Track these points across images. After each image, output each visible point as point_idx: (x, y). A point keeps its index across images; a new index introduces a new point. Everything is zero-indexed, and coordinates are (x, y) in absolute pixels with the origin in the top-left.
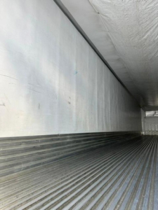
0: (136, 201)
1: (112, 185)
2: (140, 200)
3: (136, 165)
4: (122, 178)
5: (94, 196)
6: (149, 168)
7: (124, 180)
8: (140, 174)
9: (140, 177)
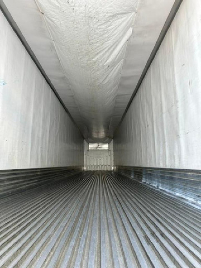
0: (73, 243)
1: (45, 232)
2: (76, 241)
3: (75, 205)
4: (57, 222)
5: (21, 249)
6: (88, 206)
7: (59, 223)
8: (78, 214)
9: (78, 217)
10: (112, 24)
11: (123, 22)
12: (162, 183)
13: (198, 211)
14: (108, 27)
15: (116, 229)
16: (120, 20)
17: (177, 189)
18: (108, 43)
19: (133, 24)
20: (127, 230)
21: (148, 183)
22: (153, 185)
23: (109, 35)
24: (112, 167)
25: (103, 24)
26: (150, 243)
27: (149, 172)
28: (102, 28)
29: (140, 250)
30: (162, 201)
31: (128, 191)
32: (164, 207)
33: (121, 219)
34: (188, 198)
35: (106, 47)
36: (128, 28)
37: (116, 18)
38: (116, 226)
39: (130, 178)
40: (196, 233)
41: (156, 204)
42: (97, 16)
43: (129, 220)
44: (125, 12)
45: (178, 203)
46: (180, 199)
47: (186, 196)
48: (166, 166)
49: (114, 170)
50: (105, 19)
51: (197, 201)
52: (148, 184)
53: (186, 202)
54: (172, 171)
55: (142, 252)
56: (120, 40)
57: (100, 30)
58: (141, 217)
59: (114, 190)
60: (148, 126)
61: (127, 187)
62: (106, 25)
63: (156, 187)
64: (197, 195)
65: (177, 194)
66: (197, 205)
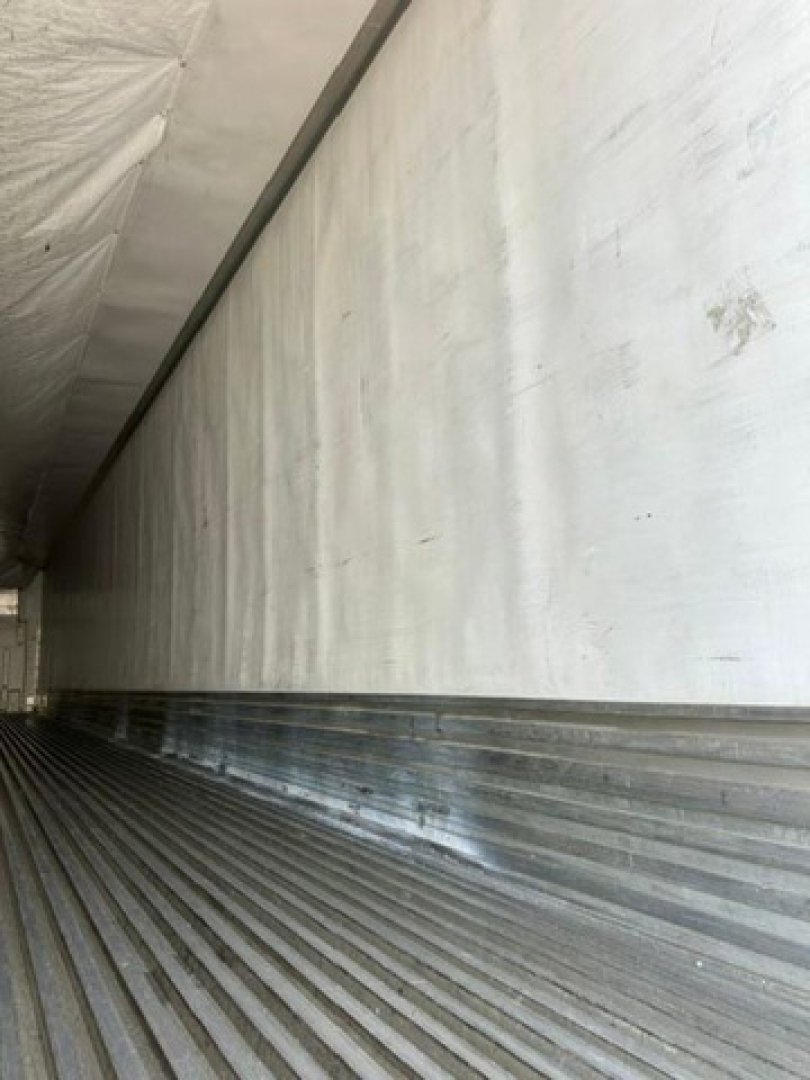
10: (79, 73)
11: (126, 82)
12: (242, 751)
13: (356, 845)
14: (57, 80)
15: (28, 962)
16: (115, 70)
17: (295, 771)
18: (52, 149)
19: (169, 106)
20: (76, 960)
21: (184, 755)
22: (207, 763)
23: (58, 117)
24: (30, 695)
25: (34, 60)
26: (172, 993)
27: (193, 712)
28: (28, 77)
29: (125, 1033)
30: (235, 824)
31: (96, 793)
32: (238, 846)
33: (53, 919)
34: (330, 803)
35: (42, 165)
36: (148, 115)
37: (95, 57)
38: (26, 953)
39: (110, 740)
40: (345, 925)
41: (210, 837)
42: (10, 18)
43: (88, 917)
44: (136, 44)
45: (292, 823)
46: (300, 808)
47: (324, 793)
48: (261, 683)
49: (40, 710)
50: (46, 44)
51: (358, 807)
52: (184, 761)
53: (319, 816)
54: (282, 703)
55: (133, 1038)
56: (107, 150)
57: (17, 82)
58: (142, 898)
59: (32, 796)
60: (205, 524)
61: (95, 780)
62: (45, 71)
63: (217, 770)
64: (361, 785)
65: (294, 791)
66: (358, 825)
